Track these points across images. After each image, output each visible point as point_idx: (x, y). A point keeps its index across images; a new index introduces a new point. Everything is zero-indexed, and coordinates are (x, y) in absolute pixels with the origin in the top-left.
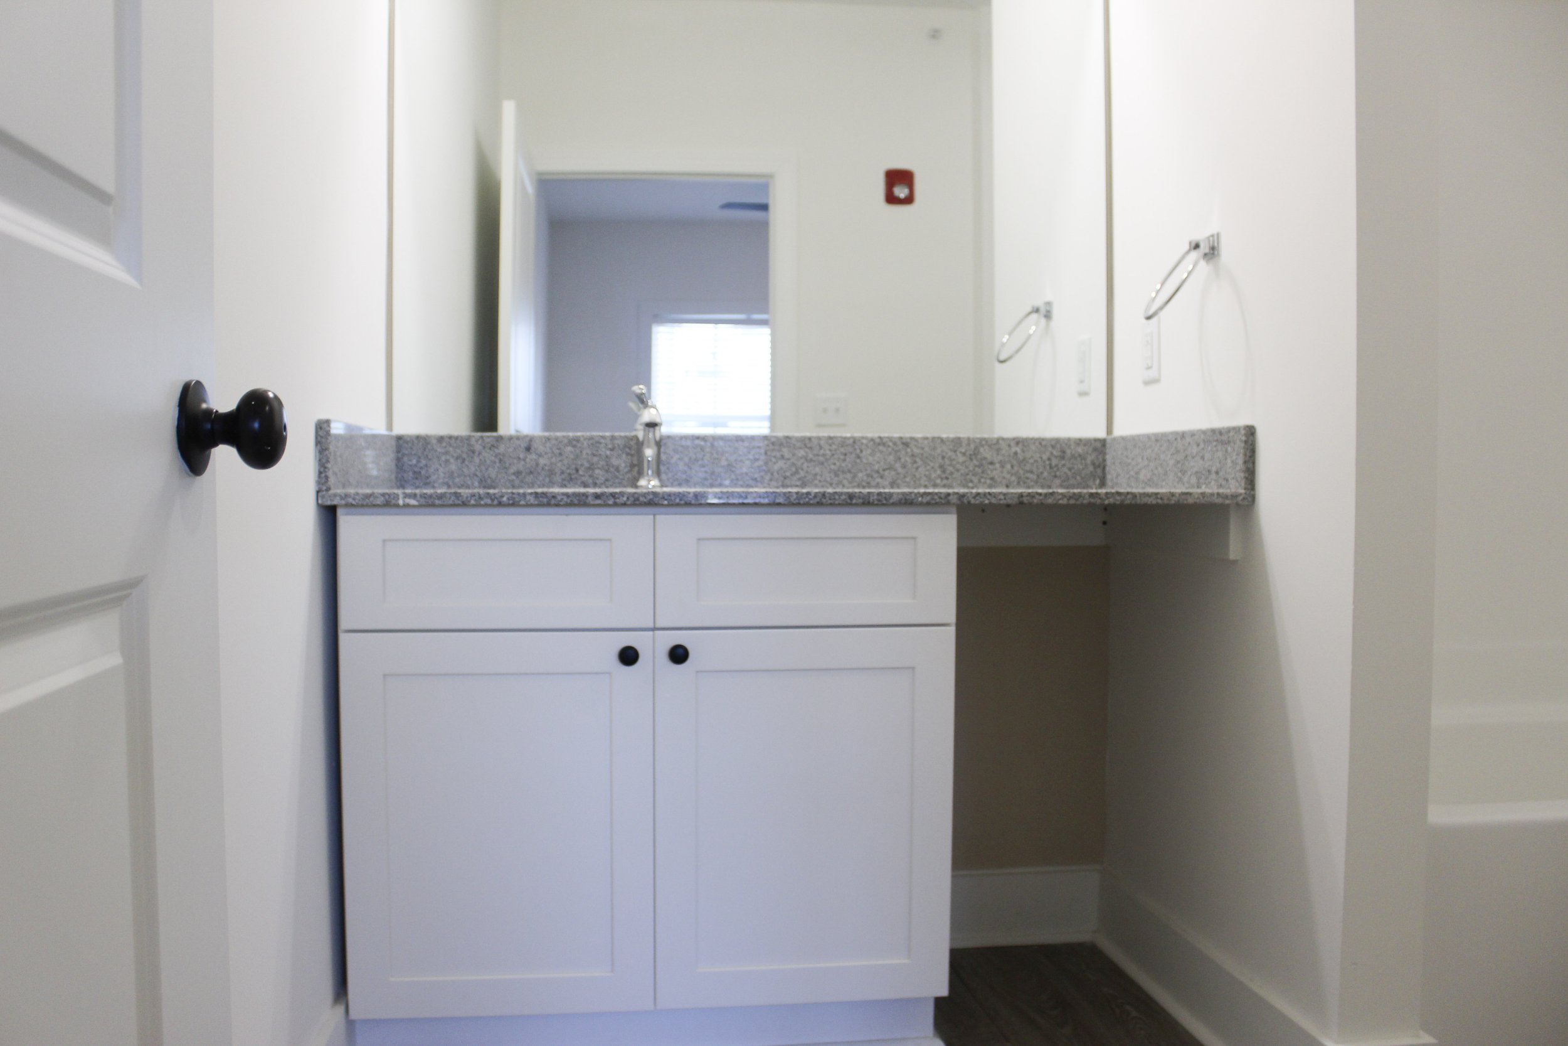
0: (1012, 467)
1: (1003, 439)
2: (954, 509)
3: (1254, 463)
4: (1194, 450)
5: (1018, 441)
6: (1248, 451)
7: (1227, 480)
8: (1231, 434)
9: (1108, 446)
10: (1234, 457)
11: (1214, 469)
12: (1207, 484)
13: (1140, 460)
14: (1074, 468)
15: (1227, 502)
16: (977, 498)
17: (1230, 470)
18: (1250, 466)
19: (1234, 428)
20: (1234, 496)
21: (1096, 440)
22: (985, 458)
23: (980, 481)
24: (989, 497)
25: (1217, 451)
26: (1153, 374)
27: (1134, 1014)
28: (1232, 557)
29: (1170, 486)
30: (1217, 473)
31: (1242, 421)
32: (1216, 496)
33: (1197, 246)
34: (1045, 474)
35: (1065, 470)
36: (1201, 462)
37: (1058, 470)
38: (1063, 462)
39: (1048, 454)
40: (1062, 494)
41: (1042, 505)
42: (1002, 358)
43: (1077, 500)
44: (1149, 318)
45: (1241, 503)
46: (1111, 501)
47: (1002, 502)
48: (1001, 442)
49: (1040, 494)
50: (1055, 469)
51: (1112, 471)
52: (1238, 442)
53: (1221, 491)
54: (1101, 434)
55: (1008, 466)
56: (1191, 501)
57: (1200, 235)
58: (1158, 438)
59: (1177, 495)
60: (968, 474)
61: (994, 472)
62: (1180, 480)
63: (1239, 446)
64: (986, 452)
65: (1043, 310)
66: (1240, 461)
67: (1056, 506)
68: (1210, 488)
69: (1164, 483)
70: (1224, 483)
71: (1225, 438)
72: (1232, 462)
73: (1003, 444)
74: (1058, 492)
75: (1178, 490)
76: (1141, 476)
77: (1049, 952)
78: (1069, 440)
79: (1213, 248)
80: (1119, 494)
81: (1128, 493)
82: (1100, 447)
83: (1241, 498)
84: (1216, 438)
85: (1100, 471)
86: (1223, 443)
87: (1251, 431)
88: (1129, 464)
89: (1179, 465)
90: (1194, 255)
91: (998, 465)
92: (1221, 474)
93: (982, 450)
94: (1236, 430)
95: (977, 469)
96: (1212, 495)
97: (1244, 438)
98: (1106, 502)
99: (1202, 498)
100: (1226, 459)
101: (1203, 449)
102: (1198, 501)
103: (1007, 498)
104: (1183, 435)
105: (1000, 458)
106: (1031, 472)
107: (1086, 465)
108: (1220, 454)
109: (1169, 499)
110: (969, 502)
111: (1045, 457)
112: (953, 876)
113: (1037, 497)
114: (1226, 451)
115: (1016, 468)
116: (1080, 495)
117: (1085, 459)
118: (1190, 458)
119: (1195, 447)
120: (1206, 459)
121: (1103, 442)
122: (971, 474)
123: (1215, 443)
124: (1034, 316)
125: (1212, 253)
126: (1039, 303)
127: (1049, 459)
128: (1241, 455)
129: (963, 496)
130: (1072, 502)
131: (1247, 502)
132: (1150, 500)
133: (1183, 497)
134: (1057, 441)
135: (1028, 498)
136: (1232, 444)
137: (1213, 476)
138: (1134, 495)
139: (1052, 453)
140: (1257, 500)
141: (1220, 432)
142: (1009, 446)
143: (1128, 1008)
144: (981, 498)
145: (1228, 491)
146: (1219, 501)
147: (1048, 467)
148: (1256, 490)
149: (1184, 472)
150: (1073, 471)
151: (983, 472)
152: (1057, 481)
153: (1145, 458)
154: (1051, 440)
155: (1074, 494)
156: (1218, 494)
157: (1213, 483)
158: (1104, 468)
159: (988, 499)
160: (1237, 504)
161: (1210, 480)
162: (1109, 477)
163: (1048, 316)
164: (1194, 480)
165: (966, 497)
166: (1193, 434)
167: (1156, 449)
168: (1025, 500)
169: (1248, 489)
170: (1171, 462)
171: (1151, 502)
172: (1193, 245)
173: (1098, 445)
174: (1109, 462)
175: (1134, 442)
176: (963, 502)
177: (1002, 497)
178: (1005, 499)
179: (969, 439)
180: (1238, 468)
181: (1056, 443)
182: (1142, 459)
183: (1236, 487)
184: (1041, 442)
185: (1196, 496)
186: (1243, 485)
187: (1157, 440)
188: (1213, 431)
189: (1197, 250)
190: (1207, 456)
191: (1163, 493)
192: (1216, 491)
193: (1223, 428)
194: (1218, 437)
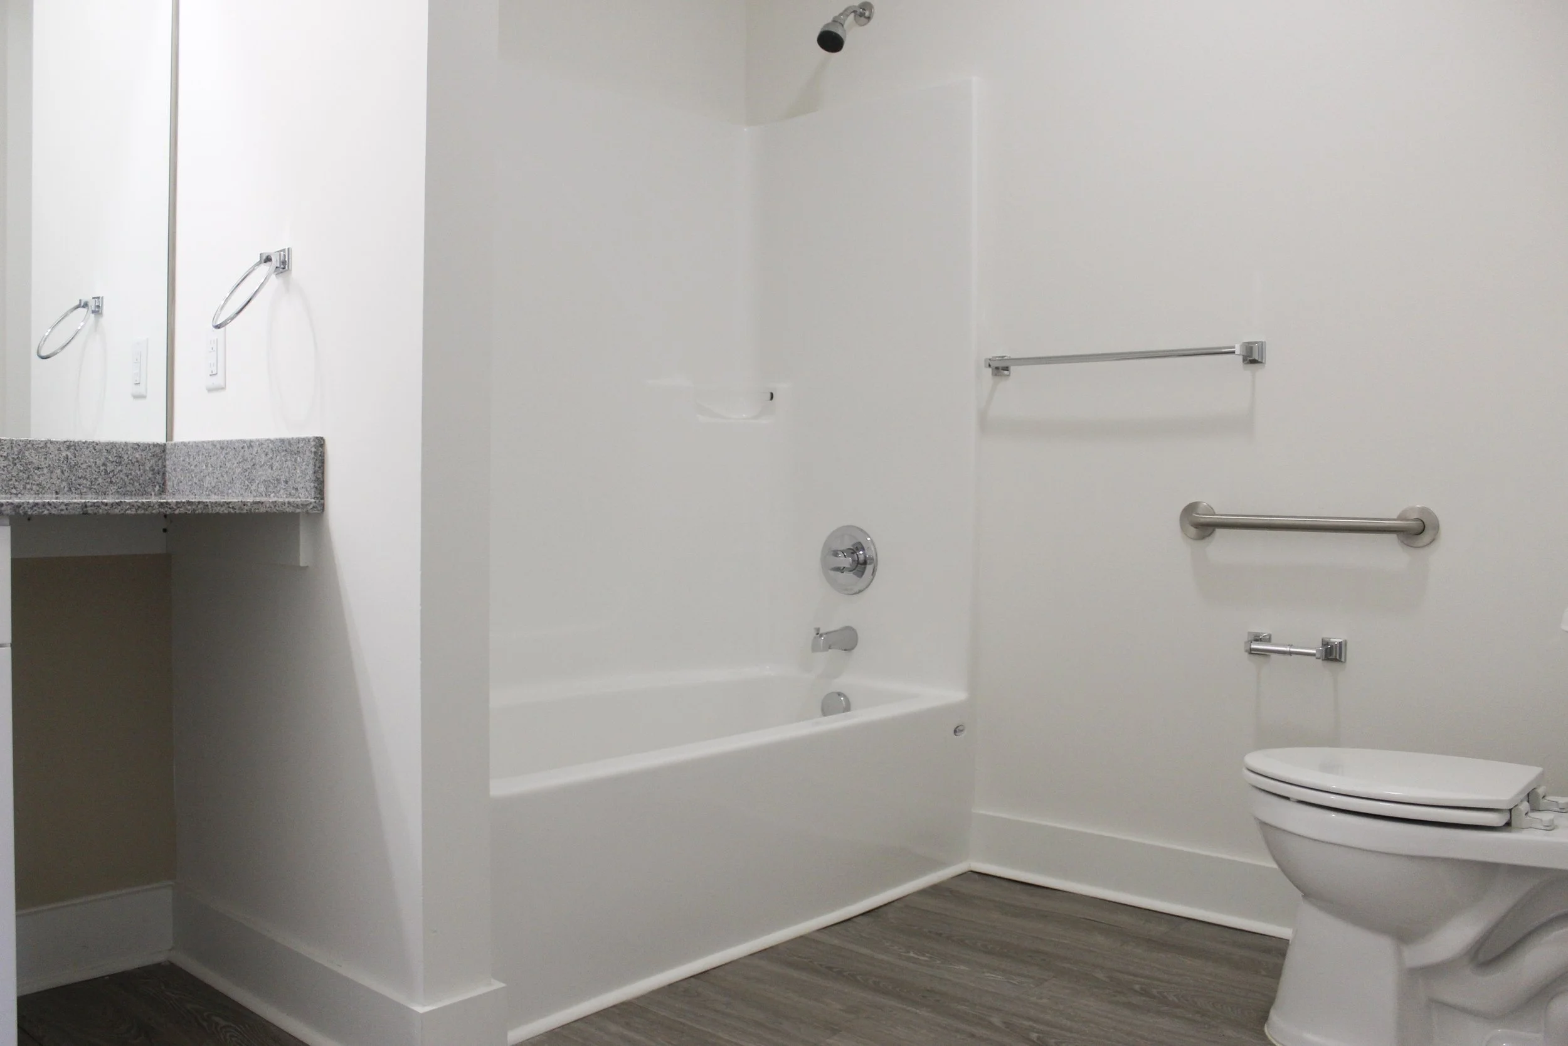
0: (62, 472)
1: (52, 442)
2: (7, 521)
3: (323, 473)
4: (263, 459)
5: (70, 445)
6: (317, 462)
7: (297, 489)
8: (301, 445)
9: (167, 451)
10: (304, 467)
11: (283, 478)
12: (276, 493)
13: (204, 467)
14: (131, 474)
15: (298, 511)
16: (35, 508)
17: (299, 480)
18: (320, 476)
19: (304, 439)
20: (304, 505)
21: (156, 445)
22: (31, 463)
23: (25, 488)
24: (48, 507)
25: (286, 461)
26: (217, 381)
27: (223, 1023)
28: (302, 564)
29: (237, 495)
30: (286, 482)
31: (311, 433)
32: (287, 505)
33: (268, 259)
34: (100, 480)
35: (122, 475)
36: (270, 471)
37: (114, 475)
38: (120, 468)
39: (103, 459)
40: (129, 503)
41: (108, 516)
42: (43, 354)
43: (146, 510)
44: (218, 327)
45: (310, 511)
46: (182, 510)
47: (63, 513)
48: (48, 445)
49: (106, 504)
50: (111, 475)
51: (173, 478)
52: (308, 453)
53: (291, 500)
54: (161, 439)
55: (59, 471)
56: (262, 510)
57: (271, 249)
58: (224, 446)
59: (249, 504)
60: (11, 480)
61: (42, 478)
62: (247, 488)
63: (309, 456)
64: (31, 456)
65: (92, 304)
66: (310, 471)
67: (123, 516)
68: (279, 497)
69: (230, 491)
70: (293, 492)
71: (294, 448)
72: (302, 471)
73: (52, 448)
74: (125, 502)
75: (250, 500)
76: (206, 484)
77: (123, 980)
78: (126, 444)
79: (284, 263)
80: (189, 503)
81: (199, 503)
82: (160, 452)
83: (311, 506)
84: (284, 449)
85: (159, 479)
86: (292, 453)
87: (320, 443)
88: (193, 471)
89: (247, 474)
90: (265, 268)
91: (45, 471)
92: (290, 483)
93: (27, 453)
94: (307, 441)
95: (21, 474)
96: (284, 504)
97: (313, 450)
98: (177, 512)
99: (273, 507)
100: (295, 469)
101: (272, 458)
102: (269, 510)
103: (69, 508)
104: (250, 444)
105: (48, 462)
106: (85, 478)
107: (145, 471)
108: (289, 463)
109: (240, 508)
110: (25, 513)
111: (99, 463)
112: (17, 916)
113: (103, 507)
114: (296, 461)
115: (66, 474)
116: (149, 505)
117: (143, 465)
118: (257, 467)
119: (263, 456)
120: (274, 468)
121: (163, 448)
122: (14, 479)
123: (283, 454)
124: (81, 310)
125: (284, 266)
126: (87, 297)
127: (104, 464)
128: (311, 465)
129: (19, 506)
130: (140, 512)
131: (317, 510)
132: (222, 509)
133: (256, 506)
134: (113, 445)
135: (92, 508)
136: (301, 455)
137: (283, 485)
138: (206, 505)
139: (107, 458)
140: (325, 508)
141: (290, 442)
142: (59, 450)
143: (217, 1019)
144: (39, 508)
145: (299, 500)
146: (289, 510)
147: (103, 473)
148: (325, 499)
149: (252, 481)
150: (130, 477)
151: (28, 478)
152: (114, 488)
153: (209, 465)
154: (108, 444)
155: (143, 503)
156: (289, 503)
157: (282, 491)
158: (164, 474)
159: (48, 510)
160: (307, 512)
161: (279, 489)
162: (169, 483)
163: (98, 311)
164: (262, 489)
165: (22, 508)
166: (261, 443)
167: (222, 457)
168: (90, 510)
169: (318, 498)
170: (238, 470)
171: (223, 511)
172: (264, 257)
173: (158, 450)
174: (168, 469)
175: (198, 448)
176: (19, 513)
177: (63, 507)
178: (67, 509)
179: (12, 441)
180: (308, 478)
181: (111, 447)
182: (207, 466)
183: (305, 496)
184: (95, 446)
185: (268, 506)
186: (313, 493)
187: (222, 448)
188: (282, 441)
189: (269, 263)
190: (276, 465)
191: (235, 502)
192: (287, 500)
193: (293, 438)
194: (288, 448)
